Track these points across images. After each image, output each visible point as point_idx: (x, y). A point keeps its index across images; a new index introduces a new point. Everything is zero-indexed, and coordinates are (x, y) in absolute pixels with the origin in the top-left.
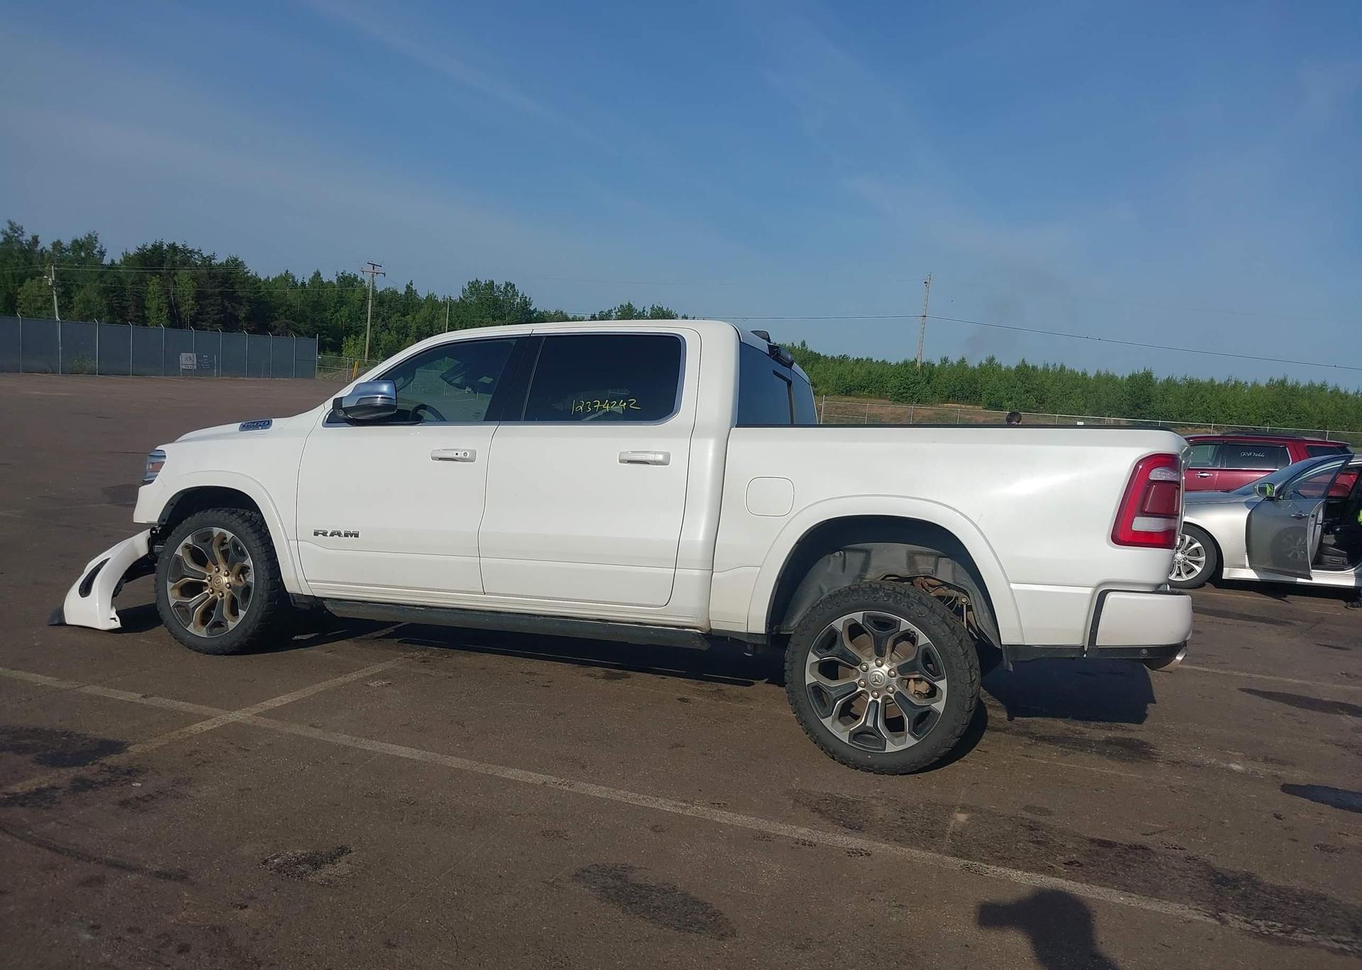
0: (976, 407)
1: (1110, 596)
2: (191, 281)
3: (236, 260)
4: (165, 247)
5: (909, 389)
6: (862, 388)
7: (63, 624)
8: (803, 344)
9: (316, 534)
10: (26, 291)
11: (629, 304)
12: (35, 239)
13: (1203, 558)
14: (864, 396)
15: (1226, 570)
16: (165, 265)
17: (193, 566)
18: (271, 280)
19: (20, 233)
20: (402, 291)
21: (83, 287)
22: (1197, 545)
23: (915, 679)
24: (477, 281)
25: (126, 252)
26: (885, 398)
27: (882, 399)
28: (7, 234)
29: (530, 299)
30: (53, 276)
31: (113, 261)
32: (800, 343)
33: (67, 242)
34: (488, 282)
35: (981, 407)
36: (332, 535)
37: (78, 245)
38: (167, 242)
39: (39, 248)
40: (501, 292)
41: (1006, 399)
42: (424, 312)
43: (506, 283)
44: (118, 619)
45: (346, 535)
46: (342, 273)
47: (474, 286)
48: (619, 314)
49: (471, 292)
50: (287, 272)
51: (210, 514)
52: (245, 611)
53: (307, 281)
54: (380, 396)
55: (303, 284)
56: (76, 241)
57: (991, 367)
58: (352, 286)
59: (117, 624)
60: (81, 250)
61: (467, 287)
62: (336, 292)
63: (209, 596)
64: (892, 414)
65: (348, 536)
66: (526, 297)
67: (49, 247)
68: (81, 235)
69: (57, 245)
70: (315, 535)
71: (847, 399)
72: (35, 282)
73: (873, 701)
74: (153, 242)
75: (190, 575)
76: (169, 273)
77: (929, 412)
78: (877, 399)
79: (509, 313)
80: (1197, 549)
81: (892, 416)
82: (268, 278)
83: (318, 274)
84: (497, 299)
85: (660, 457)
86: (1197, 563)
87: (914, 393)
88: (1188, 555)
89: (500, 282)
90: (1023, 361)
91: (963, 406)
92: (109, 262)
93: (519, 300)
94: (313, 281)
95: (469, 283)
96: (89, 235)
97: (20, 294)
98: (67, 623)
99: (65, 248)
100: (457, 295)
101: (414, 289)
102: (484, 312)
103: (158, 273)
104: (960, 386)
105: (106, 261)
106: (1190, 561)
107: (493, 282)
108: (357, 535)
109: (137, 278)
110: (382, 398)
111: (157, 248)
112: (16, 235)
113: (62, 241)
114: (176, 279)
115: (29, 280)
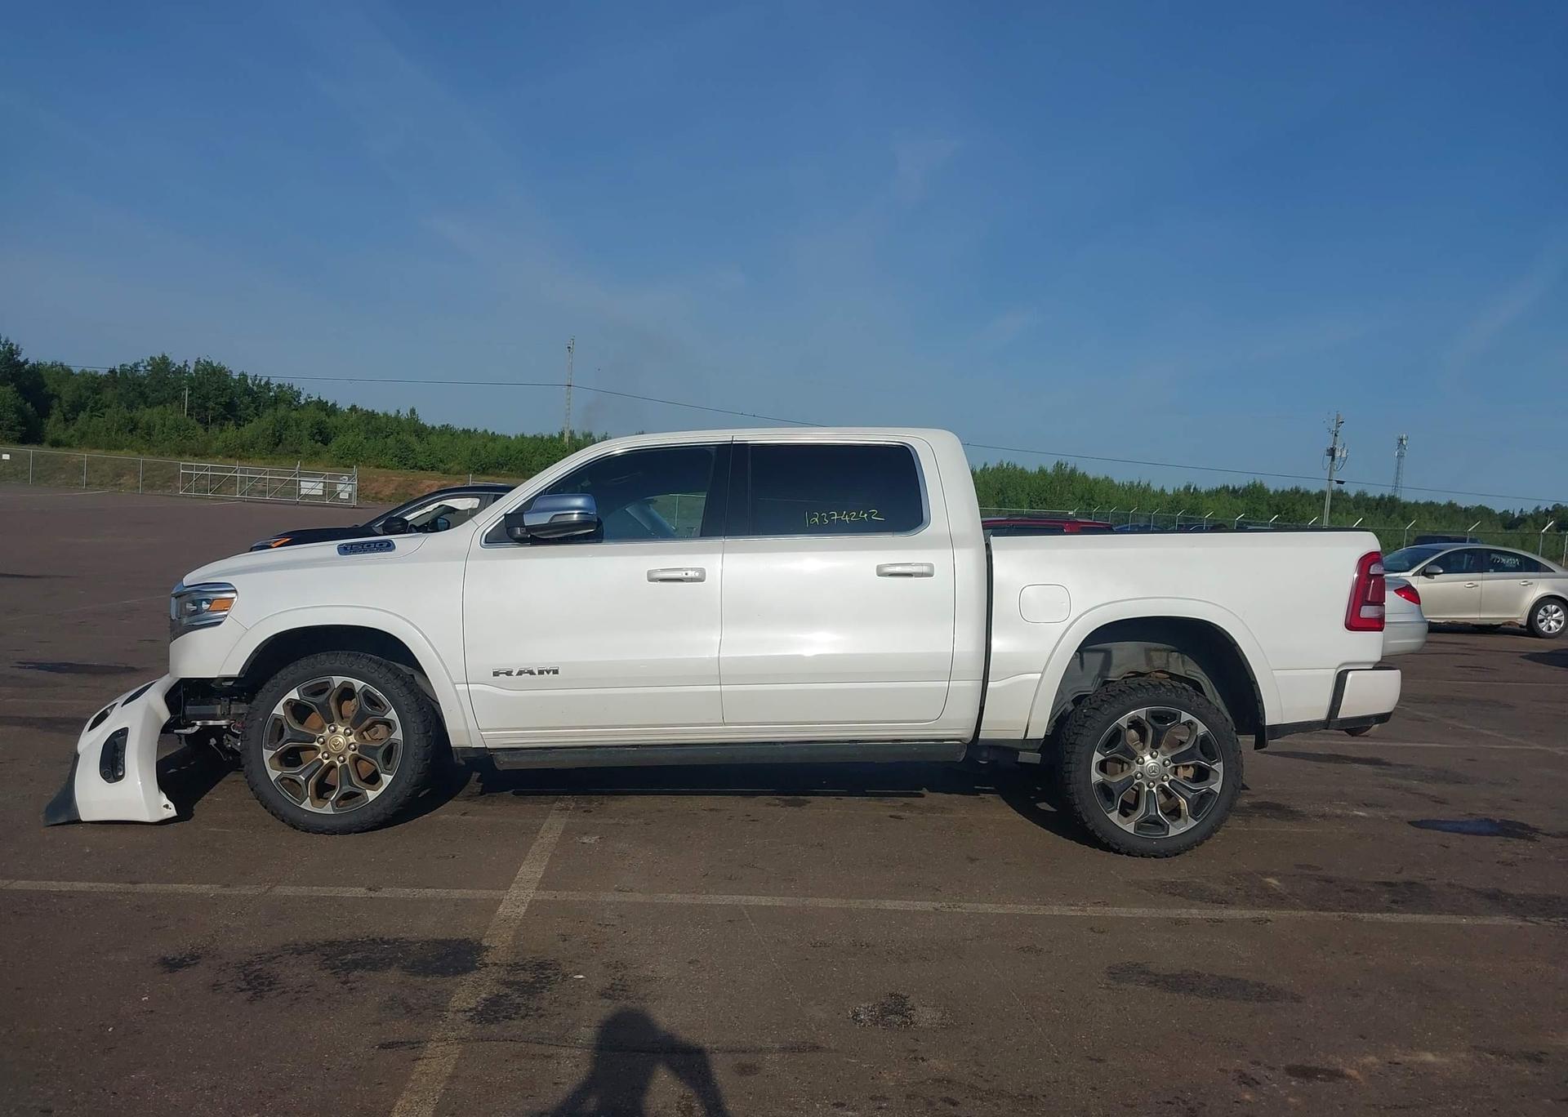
1: (1350, 675)
7: (79, 822)
11: (164, 356)
23: (1183, 766)
32: (408, 414)
36: (520, 673)
44: (171, 805)
45: (541, 672)
48: (149, 368)
51: (323, 660)
52: (391, 775)
54: (577, 512)
63: (323, 763)
65: (543, 674)
66: (12, 344)
70: (494, 675)
73: (1148, 791)
75: (297, 739)
85: (925, 569)
98: (83, 819)
108: (556, 672)
110: (578, 513)
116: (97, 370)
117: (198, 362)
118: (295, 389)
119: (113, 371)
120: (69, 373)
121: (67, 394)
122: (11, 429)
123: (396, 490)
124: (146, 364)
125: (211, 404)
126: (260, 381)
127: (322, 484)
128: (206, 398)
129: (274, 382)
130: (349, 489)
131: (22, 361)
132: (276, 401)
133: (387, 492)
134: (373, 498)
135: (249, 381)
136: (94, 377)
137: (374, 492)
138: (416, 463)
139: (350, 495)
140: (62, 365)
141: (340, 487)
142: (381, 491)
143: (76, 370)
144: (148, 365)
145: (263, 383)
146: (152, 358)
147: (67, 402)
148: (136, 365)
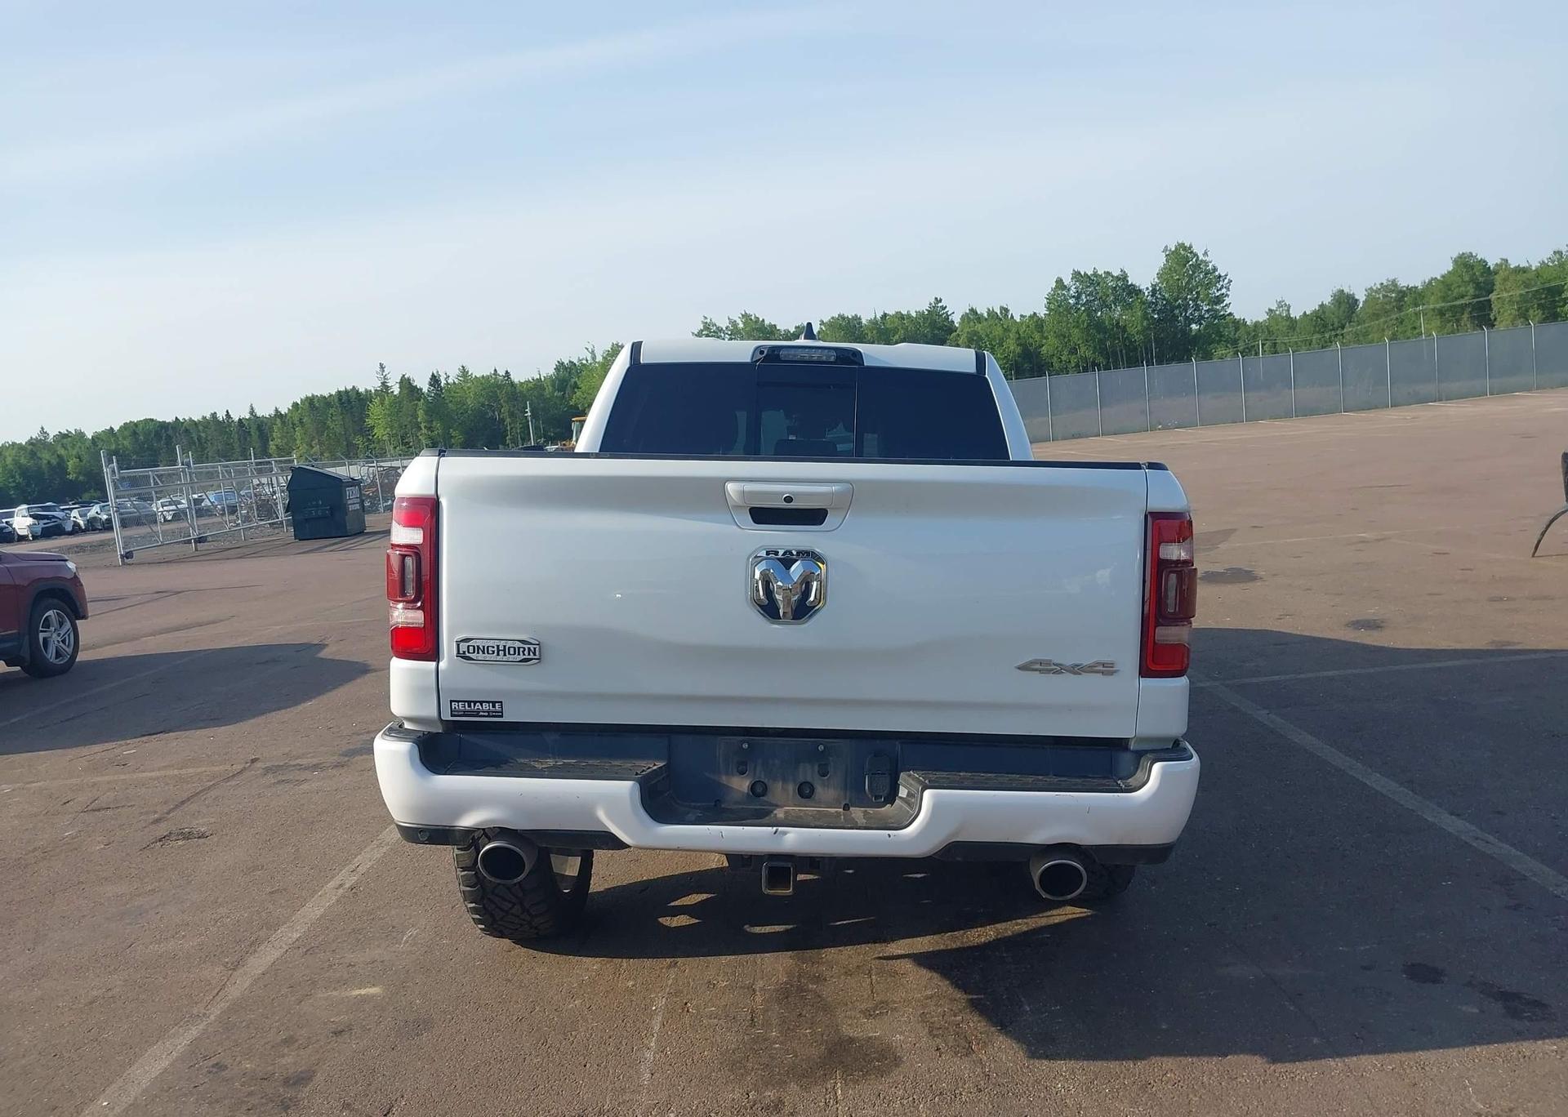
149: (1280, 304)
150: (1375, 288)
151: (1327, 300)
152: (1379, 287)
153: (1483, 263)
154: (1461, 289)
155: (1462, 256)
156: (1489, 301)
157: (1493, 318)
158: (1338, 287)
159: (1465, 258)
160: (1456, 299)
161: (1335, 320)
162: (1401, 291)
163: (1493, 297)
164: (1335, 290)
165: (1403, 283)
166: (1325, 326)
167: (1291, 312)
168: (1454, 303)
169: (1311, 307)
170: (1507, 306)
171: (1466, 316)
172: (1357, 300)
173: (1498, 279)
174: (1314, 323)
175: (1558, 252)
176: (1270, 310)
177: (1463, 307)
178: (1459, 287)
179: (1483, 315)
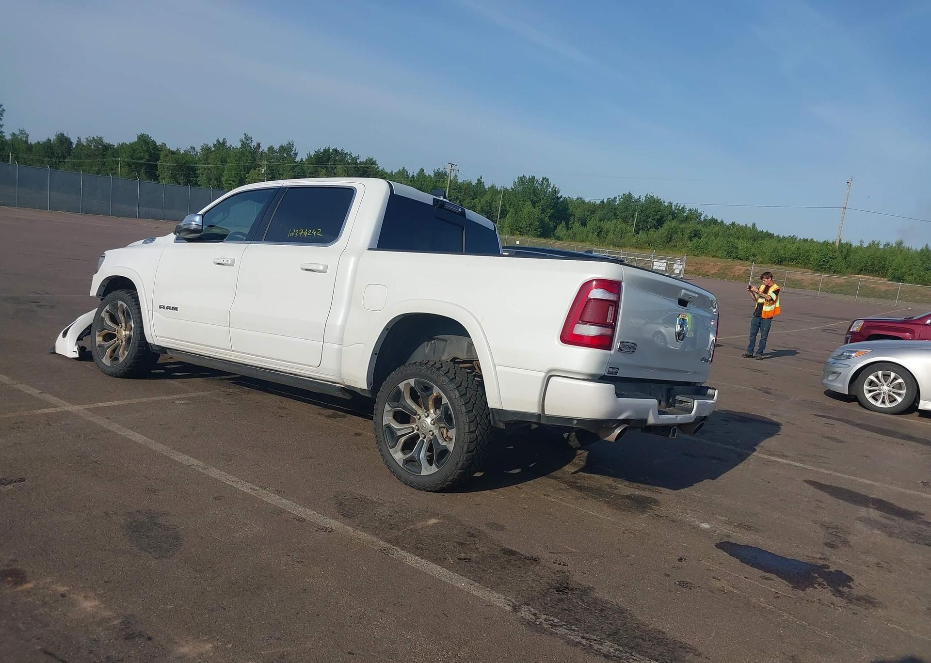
0: (882, 279)
1: (553, 380)
2: (344, 172)
3: (372, 159)
4: (331, 151)
5: (827, 262)
6: (792, 259)
7: (54, 353)
8: (754, 225)
9: (160, 307)
10: (250, 176)
11: (629, 193)
12: (259, 145)
13: (904, 392)
14: (792, 266)
15: (922, 402)
16: (330, 162)
17: (109, 323)
18: (394, 174)
19: (250, 141)
20: (474, 183)
21: (282, 175)
22: (900, 380)
24: (524, 176)
25: (309, 154)
26: (809, 268)
27: (806, 268)
28: (243, 142)
29: (558, 189)
30: (265, 168)
31: (302, 159)
32: (752, 224)
33: (276, 147)
34: (530, 177)
35: (886, 279)
36: (167, 308)
37: (283, 149)
38: (332, 147)
39: (260, 151)
40: (539, 184)
41: (908, 274)
42: (487, 198)
43: (543, 178)
44: (77, 352)
46: (437, 170)
47: (521, 180)
48: (622, 200)
49: (519, 184)
50: (404, 168)
51: (117, 293)
52: (128, 351)
53: (415, 174)
55: (413, 176)
56: (281, 147)
57: (900, 248)
58: (443, 178)
59: (77, 355)
60: (284, 152)
61: (517, 181)
62: (432, 182)
63: (116, 342)
64: (811, 280)
65: (173, 310)
66: (556, 188)
67: (266, 150)
68: (284, 144)
69: (271, 149)
71: (777, 267)
72: (256, 171)
74: (324, 148)
75: (108, 329)
76: (332, 167)
77: (842, 281)
78: (802, 268)
79: (543, 199)
80: (900, 384)
81: (811, 282)
82: (392, 172)
83: (422, 170)
84: (535, 190)
85: (321, 268)
86: (899, 395)
87: (831, 266)
88: (893, 388)
89: (539, 177)
90: (927, 245)
91: (871, 278)
92: (300, 160)
93: (550, 190)
94: (419, 175)
95: (518, 177)
96: (289, 143)
97: (246, 178)
98: (57, 352)
99: (275, 151)
100: (510, 186)
101: (482, 181)
102: (526, 198)
103: (325, 167)
104: (871, 262)
105: (298, 159)
106: (893, 393)
107: (534, 177)
108: (177, 309)
109: (313, 170)
110: (195, 224)
111: (326, 151)
112: (248, 142)
113: (273, 146)
114: (335, 171)
115: (252, 170)
116: (596, 201)
117: (646, 196)
118: (699, 212)
119: (602, 202)
120: (584, 202)
121: (578, 213)
122: (536, 230)
123: (718, 270)
124: (620, 197)
125: (650, 220)
126: (679, 207)
127: (665, 264)
128: (647, 216)
129: (687, 208)
130: (680, 267)
131: (559, 196)
132: (687, 219)
133: (712, 272)
134: (703, 274)
135: (673, 207)
136: (594, 204)
137: (705, 271)
138: (737, 255)
139: (680, 271)
140: (581, 199)
141: (675, 266)
142: (709, 271)
143: (587, 201)
144: (621, 198)
145: (680, 208)
146: (624, 194)
147: (577, 218)
148: (615, 198)
149: (22, 132)
150: (89, 139)
151: (53, 138)
152: (92, 139)
153: (154, 142)
154: (141, 154)
155: (142, 135)
156: (157, 165)
157: (157, 175)
158: (61, 131)
159: (145, 137)
160: (138, 159)
161: (59, 151)
162: (105, 146)
163: (159, 163)
164: (58, 133)
165: (106, 141)
166: (53, 154)
167: (29, 139)
168: (137, 161)
169: (43, 139)
170: (165, 170)
171: (143, 170)
172: (72, 143)
173: (162, 154)
174: (46, 150)
175: (193, 148)
176: (14, 134)
177: (142, 165)
178: (140, 152)
179: (152, 173)
